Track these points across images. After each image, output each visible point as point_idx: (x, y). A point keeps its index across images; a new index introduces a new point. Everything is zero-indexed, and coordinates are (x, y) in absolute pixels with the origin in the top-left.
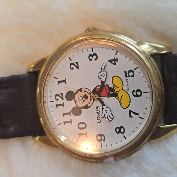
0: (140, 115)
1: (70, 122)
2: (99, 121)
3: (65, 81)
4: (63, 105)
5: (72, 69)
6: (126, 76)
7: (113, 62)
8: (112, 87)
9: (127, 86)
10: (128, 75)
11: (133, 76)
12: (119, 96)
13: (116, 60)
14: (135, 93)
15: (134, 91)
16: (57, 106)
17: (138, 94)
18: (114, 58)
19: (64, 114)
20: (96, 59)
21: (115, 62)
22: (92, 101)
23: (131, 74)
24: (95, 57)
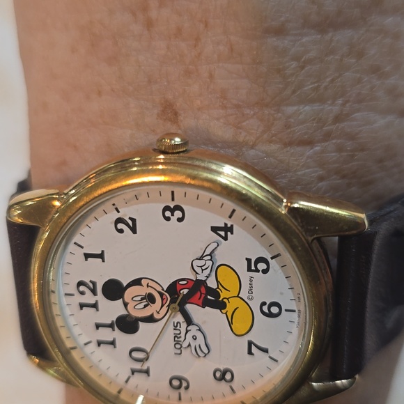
0: (271, 353)
1: (113, 343)
2: (179, 351)
3: (101, 256)
4: (95, 306)
5: (121, 231)
6: (249, 269)
7: (223, 233)
8: (215, 286)
9: (250, 292)
10: (253, 268)
11: (265, 271)
12: (230, 309)
13: (228, 229)
14: (265, 309)
15: (264, 304)
16: (82, 306)
17: (272, 310)
18: (226, 224)
19: (98, 326)
20: (180, 220)
21: (226, 234)
22: (165, 309)
23: (262, 266)
24: (178, 214)
